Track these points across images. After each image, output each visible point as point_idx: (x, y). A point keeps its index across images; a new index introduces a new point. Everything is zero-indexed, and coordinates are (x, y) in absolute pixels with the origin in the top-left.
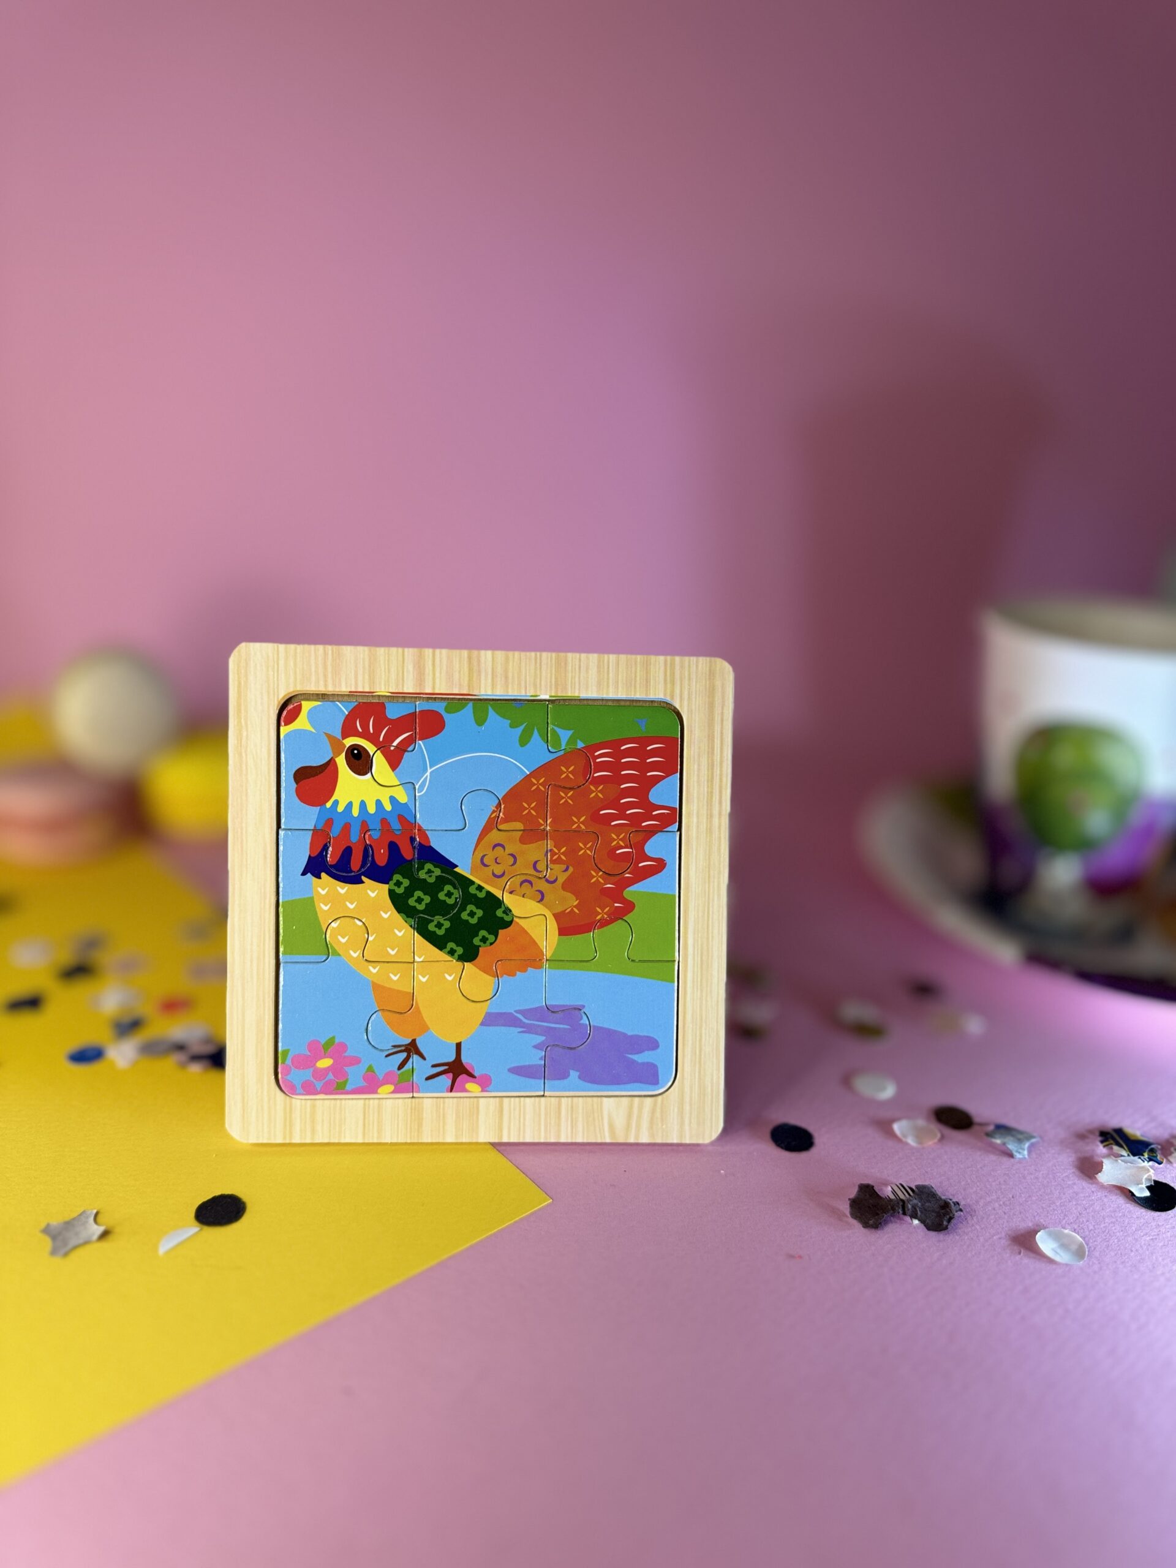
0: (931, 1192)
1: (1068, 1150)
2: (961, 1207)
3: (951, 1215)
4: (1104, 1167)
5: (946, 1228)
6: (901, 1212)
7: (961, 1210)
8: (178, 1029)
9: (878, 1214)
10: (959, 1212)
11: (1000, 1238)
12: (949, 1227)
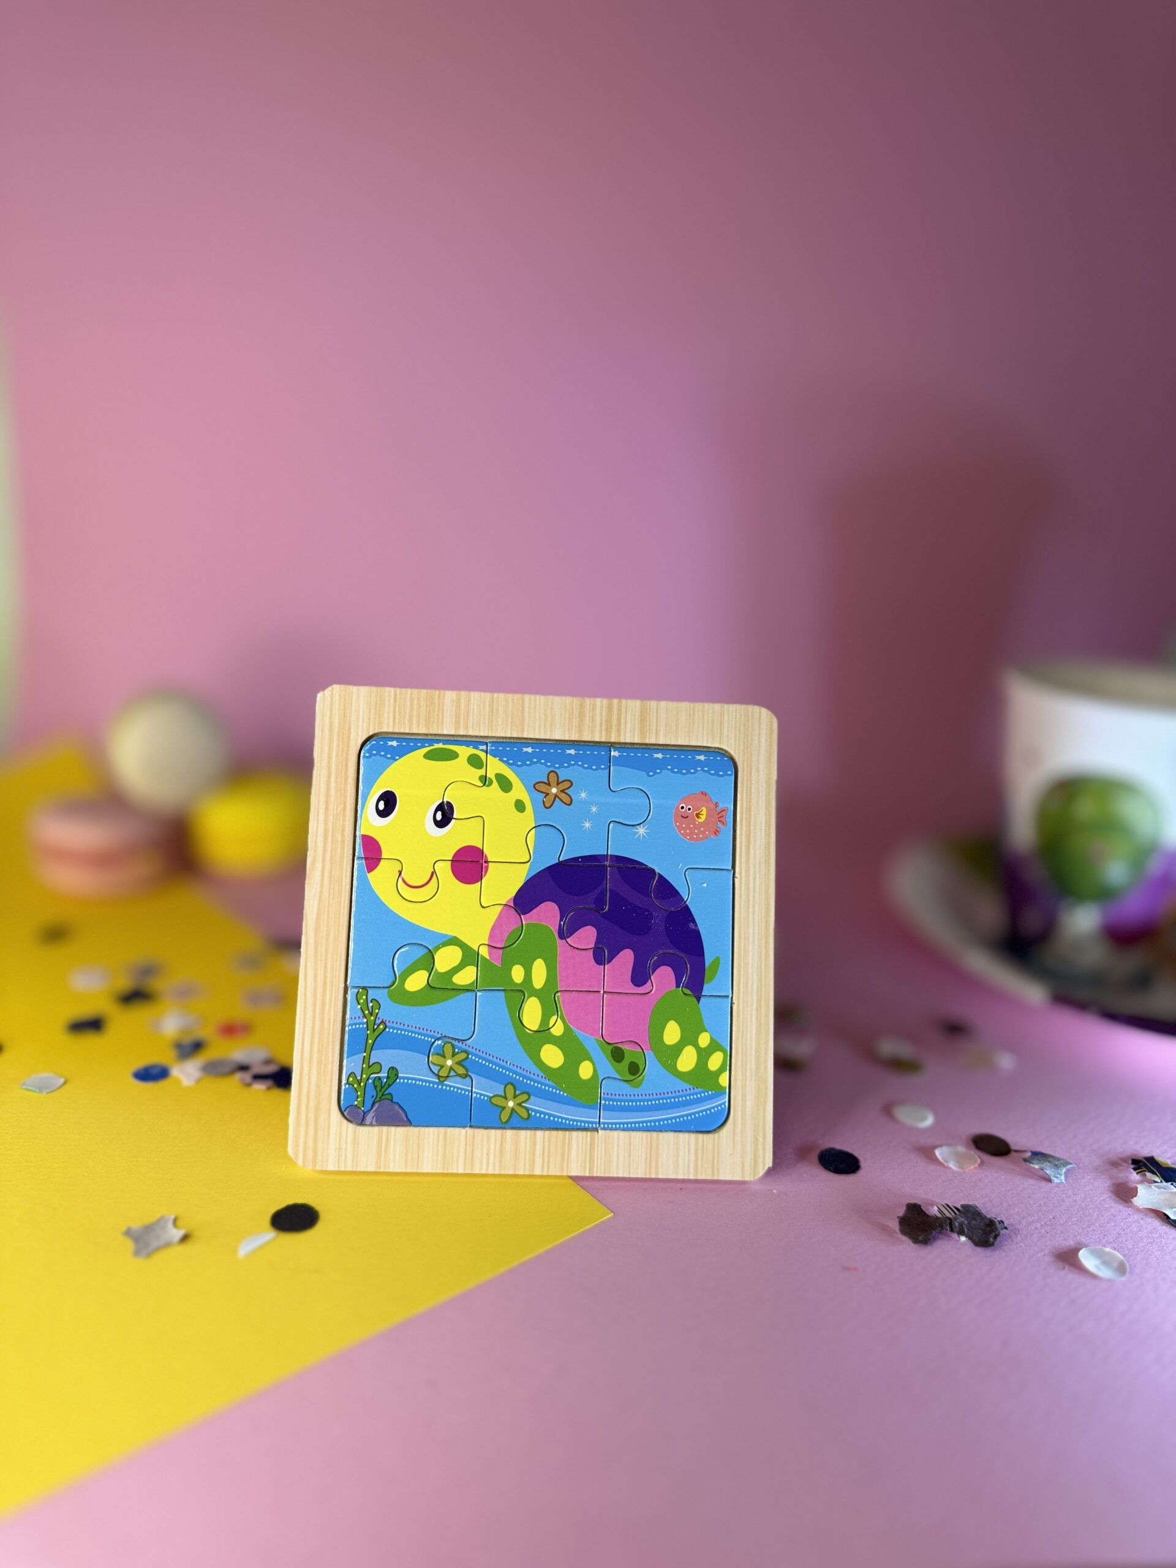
0: (977, 1211)
1: (1104, 1177)
2: (1006, 1225)
3: (997, 1233)
4: (1139, 1192)
5: (992, 1244)
6: (949, 1229)
7: (1006, 1228)
8: (238, 1051)
9: (926, 1231)
10: (1004, 1230)
11: (1044, 1255)
12: (995, 1243)
